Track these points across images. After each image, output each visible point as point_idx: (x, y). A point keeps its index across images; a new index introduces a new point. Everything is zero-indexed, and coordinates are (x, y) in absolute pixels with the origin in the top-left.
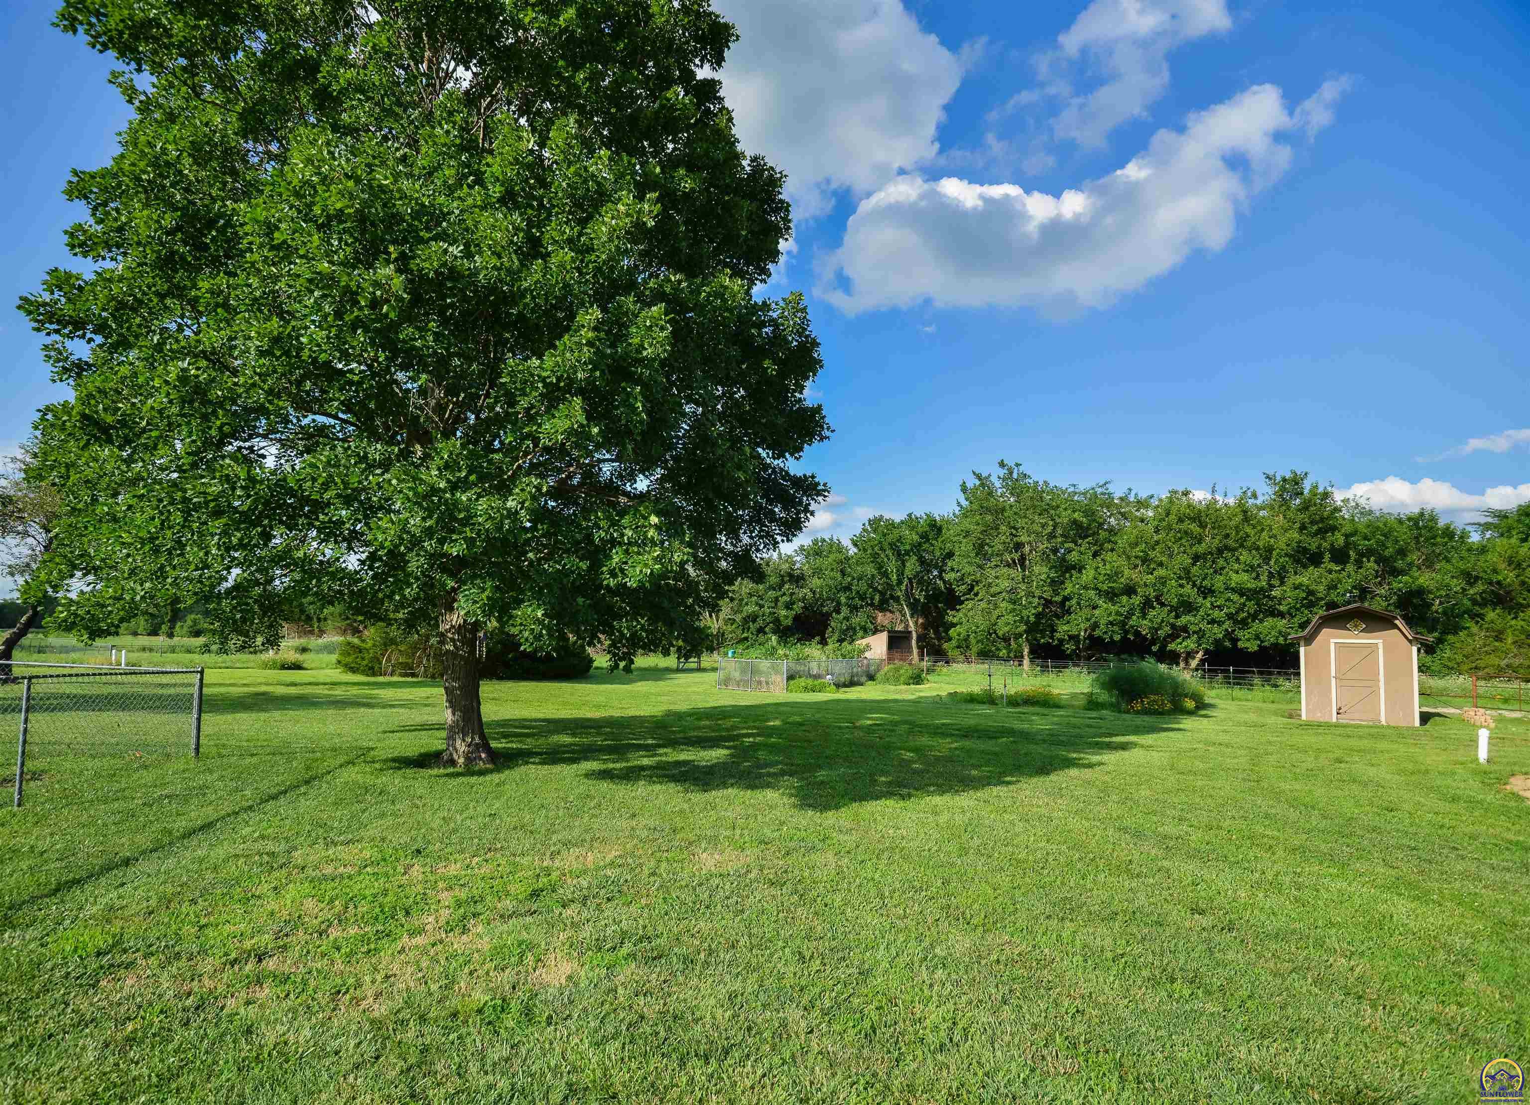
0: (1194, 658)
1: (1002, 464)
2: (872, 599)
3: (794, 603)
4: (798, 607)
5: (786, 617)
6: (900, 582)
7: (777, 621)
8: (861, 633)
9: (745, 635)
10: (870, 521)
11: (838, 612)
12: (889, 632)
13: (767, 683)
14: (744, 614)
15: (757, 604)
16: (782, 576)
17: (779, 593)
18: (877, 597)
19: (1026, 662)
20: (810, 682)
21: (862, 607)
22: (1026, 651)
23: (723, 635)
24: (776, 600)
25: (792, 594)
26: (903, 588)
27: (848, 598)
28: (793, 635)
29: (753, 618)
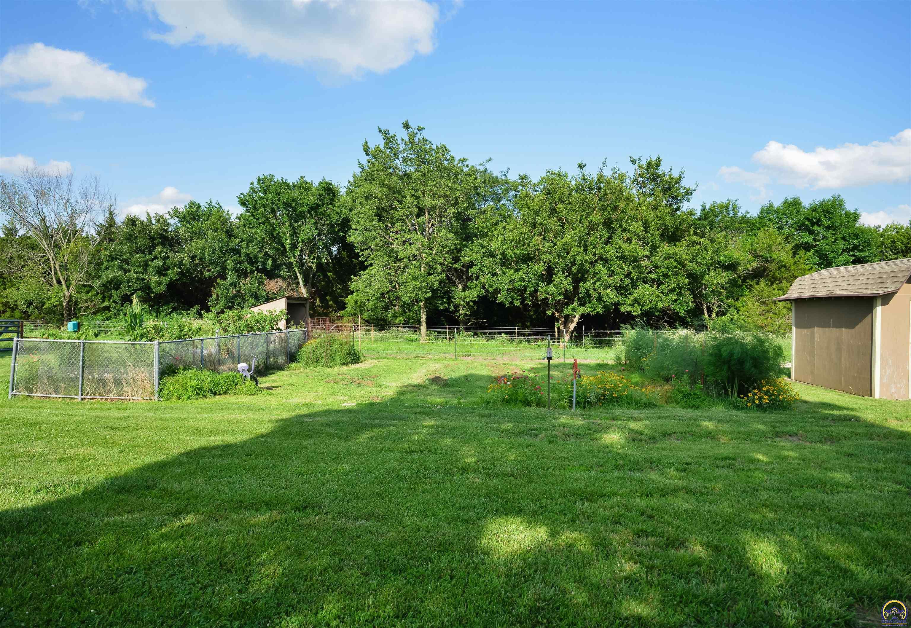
0: (572, 322)
1: (406, 126)
2: (264, 264)
3: (167, 269)
4: (173, 273)
5: (159, 283)
6: (294, 246)
7: (146, 288)
8: (252, 300)
9: (106, 304)
10: (259, 179)
11: (224, 278)
12: (288, 298)
13: (118, 383)
14: (104, 280)
15: (120, 268)
16: (154, 239)
17: (149, 257)
18: (270, 262)
19: (423, 328)
20: (206, 375)
21: (252, 272)
22: (424, 318)
23: (76, 303)
24: (146, 264)
25: (166, 258)
26: (297, 252)
27: (237, 262)
28: (167, 303)
29: (116, 284)
